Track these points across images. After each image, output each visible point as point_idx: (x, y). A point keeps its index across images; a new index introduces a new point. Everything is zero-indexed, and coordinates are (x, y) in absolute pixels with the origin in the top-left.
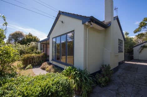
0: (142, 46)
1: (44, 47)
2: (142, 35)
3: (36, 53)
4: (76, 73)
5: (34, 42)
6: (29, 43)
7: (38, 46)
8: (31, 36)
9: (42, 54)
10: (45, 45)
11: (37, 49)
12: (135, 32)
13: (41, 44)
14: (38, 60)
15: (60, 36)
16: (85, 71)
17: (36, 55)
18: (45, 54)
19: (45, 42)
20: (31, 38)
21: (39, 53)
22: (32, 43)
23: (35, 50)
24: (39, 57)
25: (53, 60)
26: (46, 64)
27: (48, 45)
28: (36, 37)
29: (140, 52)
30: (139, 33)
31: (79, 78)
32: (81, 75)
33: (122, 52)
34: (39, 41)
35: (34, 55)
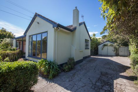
0: (103, 45)
1: (20, 44)
2: (105, 36)
3: (11, 50)
4: (46, 63)
5: (8, 38)
6: (2, 39)
7: (12, 43)
8: (5, 31)
9: (18, 51)
10: (21, 42)
11: (12, 45)
12: (101, 34)
13: (17, 41)
14: (13, 57)
15: (37, 34)
16: (54, 62)
17: (11, 52)
18: (20, 51)
19: (21, 39)
20: (4, 33)
21: (14, 50)
22: (5, 39)
23: (9, 47)
24: (14, 54)
25: (29, 56)
26: (22, 60)
27: (25, 42)
28: (11, 32)
29: (102, 49)
30: (104, 35)
31: (48, 66)
32: (50, 64)
33: (89, 49)
34: (14, 37)
35: (8, 51)
